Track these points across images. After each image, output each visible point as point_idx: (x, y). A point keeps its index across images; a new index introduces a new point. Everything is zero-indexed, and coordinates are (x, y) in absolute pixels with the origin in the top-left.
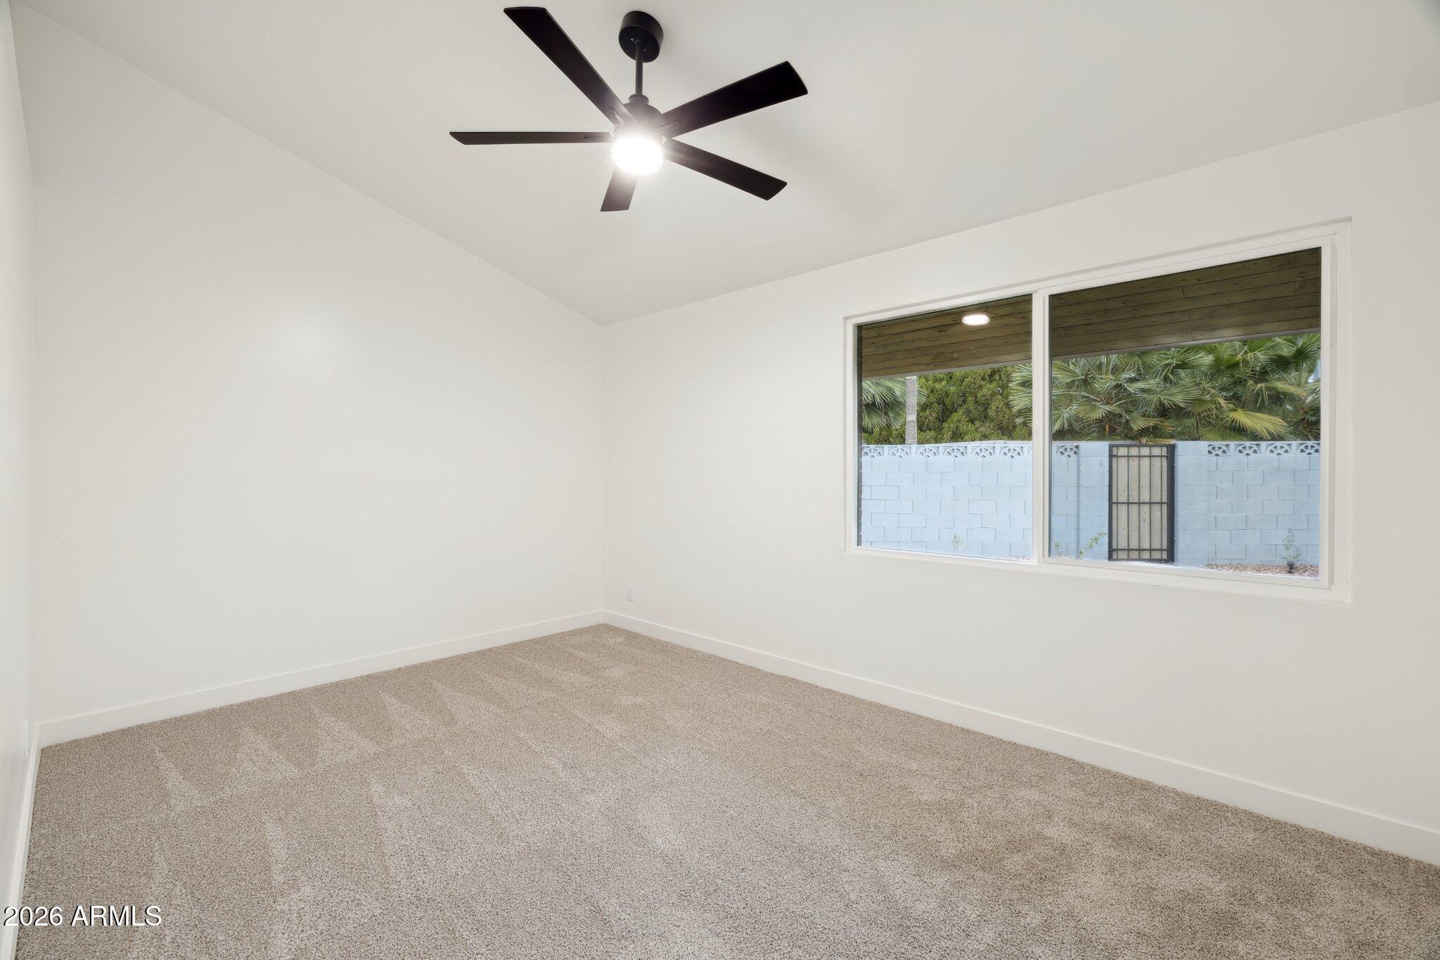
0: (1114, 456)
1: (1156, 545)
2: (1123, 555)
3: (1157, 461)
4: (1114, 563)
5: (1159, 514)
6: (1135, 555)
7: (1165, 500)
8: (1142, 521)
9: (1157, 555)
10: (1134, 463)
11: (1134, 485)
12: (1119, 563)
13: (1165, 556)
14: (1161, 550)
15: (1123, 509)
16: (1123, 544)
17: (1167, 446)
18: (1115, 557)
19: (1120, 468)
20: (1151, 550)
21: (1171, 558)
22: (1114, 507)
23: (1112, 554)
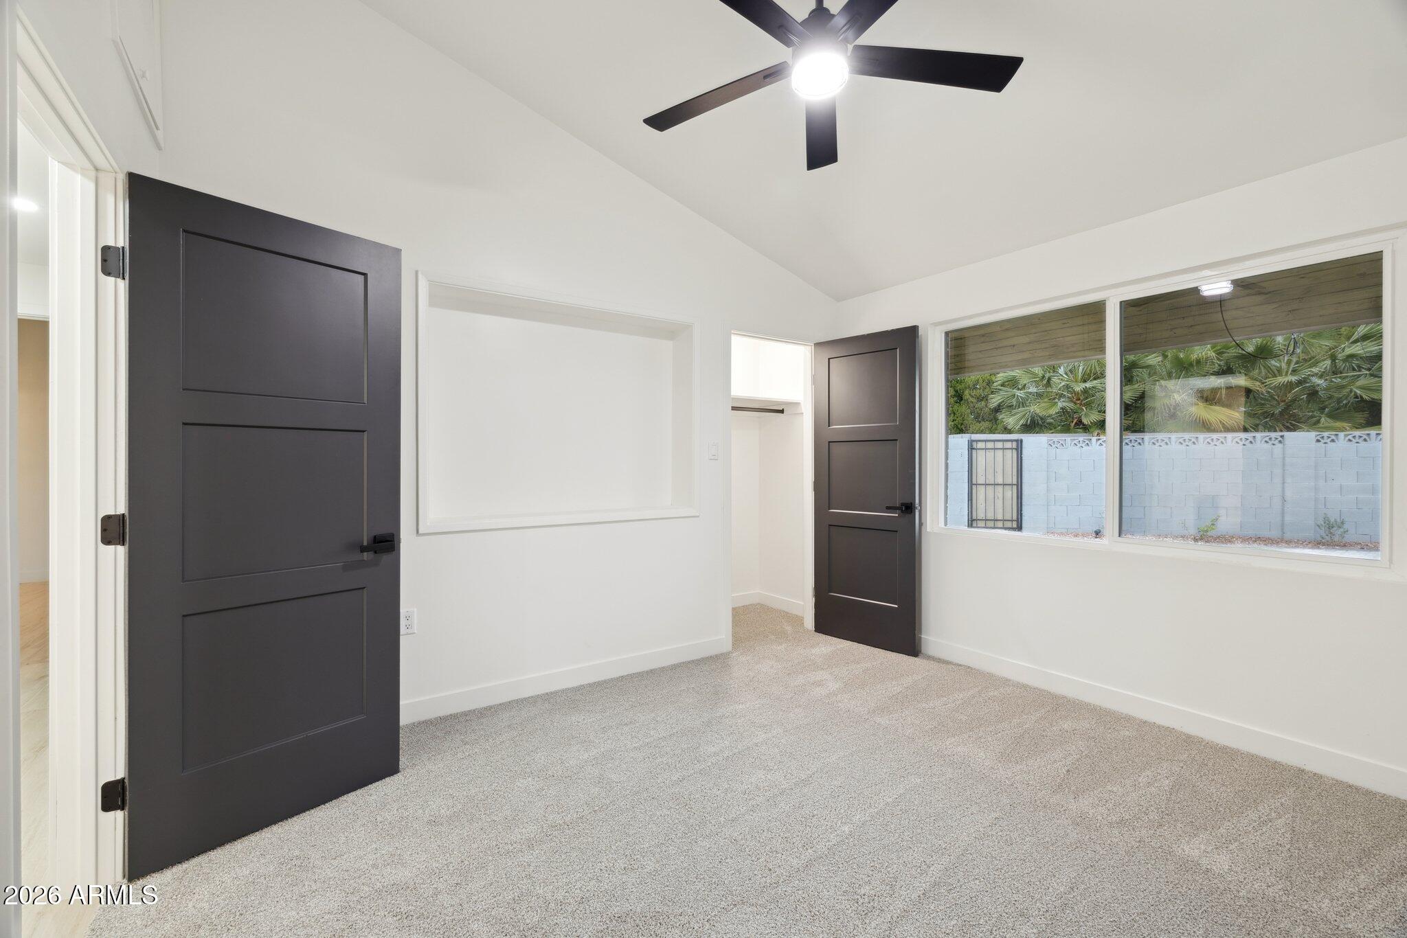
0: (974, 449)
1: (1008, 517)
2: (981, 524)
3: (1009, 453)
4: (973, 529)
5: (1011, 493)
6: (991, 524)
7: (1015, 482)
8: (996, 498)
9: (1009, 524)
10: (990, 454)
11: (990, 471)
12: (976, 530)
13: (1015, 526)
14: (1012, 521)
15: (981, 490)
16: (981, 515)
17: (1017, 441)
18: (974, 525)
19: (979, 459)
20: (1004, 520)
21: (1020, 528)
22: (974, 487)
23: (972, 522)
